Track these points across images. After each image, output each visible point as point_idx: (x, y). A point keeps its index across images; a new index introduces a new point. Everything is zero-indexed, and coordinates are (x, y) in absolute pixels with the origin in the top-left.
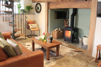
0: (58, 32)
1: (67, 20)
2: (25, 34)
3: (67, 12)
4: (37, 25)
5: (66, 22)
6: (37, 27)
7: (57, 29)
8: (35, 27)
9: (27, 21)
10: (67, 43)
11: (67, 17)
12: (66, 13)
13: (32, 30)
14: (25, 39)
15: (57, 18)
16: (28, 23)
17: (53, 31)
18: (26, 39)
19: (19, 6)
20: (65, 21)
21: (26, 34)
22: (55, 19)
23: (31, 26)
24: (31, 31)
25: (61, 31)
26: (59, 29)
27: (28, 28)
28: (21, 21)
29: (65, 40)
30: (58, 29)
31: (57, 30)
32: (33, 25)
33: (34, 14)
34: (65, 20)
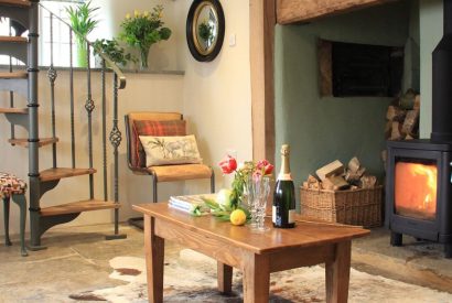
0: (343, 184)
1: (405, 101)
2: (111, 202)
3: (402, 49)
4: (195, 144)
5: (401, 120)
6: (198, 155)
7: (337, 165)
8: (180, 152)
9: (133, 117)
10: (409, 259)
11: (407, 83)
12: (401, 60)
13: (159, 171)
14: (109, 238)
15: (338, 91)
16: (136, 129)
17: (311, 177)
18: (117, 236)
19: (80, 19)
20: (392, 113)
21: (117, 200)
22: (322, 94)
23: (155, 149)
24: (156, 180)
25: (365, 180)
26: (354, 164)
27: (138, 161)
28: (90, 112)
29: (398, 241)
30: (346, 168)
31: (337, 173)
32: (168, 139)
33: (182, 73)
34: (395, 104)
